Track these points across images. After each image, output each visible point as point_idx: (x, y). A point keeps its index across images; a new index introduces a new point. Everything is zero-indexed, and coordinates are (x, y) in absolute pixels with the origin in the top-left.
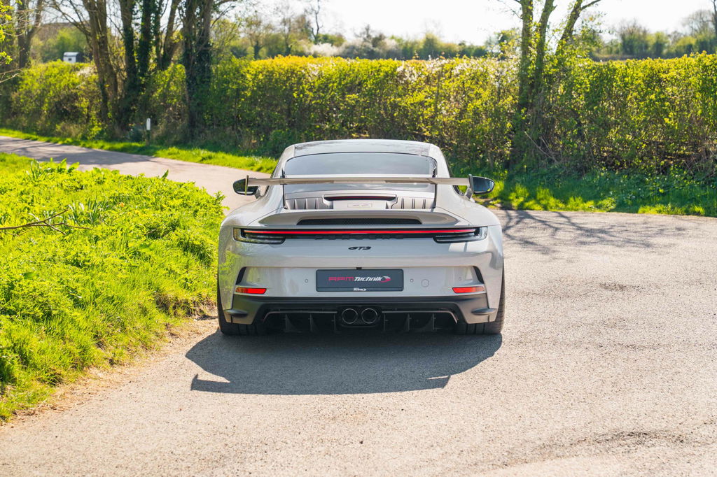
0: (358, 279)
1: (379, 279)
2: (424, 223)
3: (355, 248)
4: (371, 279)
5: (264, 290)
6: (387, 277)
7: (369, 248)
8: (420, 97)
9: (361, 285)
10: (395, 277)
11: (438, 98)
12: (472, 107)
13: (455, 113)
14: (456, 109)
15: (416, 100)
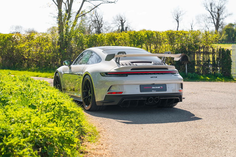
0: (153, 88)
1: (159, 87)
2: (169, 69)
3: (152, 77)
4: (157, 87)
5: (122, 93)
6: (162, 87)
7: (156, 77)
9: (154, 89)
10: (164, 87)
11: (30, 46)
12: (45, 48)
13: (38, 50)
14: (39, 49)
15: (22, 46)
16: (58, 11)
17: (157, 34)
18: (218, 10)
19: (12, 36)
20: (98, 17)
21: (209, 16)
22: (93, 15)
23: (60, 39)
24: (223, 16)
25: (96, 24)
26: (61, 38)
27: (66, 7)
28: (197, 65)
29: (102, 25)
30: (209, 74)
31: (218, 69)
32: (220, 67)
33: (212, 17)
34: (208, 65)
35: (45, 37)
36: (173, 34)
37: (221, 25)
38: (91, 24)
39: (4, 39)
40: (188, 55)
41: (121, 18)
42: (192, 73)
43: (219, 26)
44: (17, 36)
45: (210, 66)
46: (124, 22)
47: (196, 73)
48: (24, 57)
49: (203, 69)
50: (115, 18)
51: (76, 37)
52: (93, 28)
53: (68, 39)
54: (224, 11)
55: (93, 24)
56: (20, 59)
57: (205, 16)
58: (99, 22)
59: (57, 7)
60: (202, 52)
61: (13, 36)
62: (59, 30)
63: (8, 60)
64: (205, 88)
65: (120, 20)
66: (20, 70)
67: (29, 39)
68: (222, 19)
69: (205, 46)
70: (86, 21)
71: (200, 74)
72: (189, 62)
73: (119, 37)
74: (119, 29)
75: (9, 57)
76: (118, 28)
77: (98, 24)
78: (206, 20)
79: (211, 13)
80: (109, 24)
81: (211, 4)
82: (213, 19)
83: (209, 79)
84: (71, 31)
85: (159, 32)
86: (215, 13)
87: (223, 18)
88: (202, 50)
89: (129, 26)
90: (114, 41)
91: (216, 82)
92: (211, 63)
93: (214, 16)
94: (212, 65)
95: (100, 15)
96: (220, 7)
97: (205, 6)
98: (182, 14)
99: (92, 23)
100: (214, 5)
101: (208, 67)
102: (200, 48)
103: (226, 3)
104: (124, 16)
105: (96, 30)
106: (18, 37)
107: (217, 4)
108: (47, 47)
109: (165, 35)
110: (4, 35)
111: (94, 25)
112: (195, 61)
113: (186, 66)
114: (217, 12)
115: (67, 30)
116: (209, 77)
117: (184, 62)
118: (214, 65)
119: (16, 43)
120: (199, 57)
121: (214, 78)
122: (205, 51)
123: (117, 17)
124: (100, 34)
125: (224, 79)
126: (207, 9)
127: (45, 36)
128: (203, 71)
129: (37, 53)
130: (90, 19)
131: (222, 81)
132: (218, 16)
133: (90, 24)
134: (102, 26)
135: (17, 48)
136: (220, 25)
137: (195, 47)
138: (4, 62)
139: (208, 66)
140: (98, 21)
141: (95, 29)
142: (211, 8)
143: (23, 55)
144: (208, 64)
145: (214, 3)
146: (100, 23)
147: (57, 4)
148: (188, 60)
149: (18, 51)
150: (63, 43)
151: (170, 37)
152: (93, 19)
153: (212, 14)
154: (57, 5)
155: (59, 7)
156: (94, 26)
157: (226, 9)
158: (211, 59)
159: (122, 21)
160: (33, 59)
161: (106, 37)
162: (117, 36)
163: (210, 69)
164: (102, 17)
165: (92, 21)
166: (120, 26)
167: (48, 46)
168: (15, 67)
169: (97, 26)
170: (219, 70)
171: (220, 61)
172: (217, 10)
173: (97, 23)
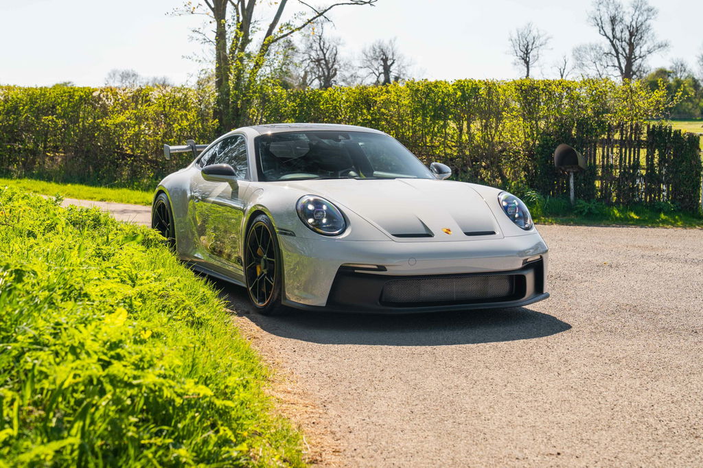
8: (121, 118)
11: (139, 119)
12: (179, 127)
13: (161, 133)
14: (161, 130)
15: (117, 122)
16: (214, 25)
17: (490, 88)
18: (631, 34)
19: (91, 93)
20: (325, 51)
21: (606, 50)
22: (314, 44)
23: (218, 102)
24: (642, 50)
25: (321, 69)
26: (223, 100)
27: (238, 14)
28: (601, 179)
29: (336, 70)
30: (636, 203)
31: (664, 191)
32: (667, 184)
33: (613, 52)
34: (633, 178)
35: (179, 95)
36: (536, 88)
37: (637, 73)
38: (308, 69)
39: (70, 102)
40: (577, 150)
41: (384, 54)
42: (589, 201)
43: (633, 75)
44: (105, 93)
45: (638, 181)
46: (391, 65)
47: (598, 200)
48: (122, 149)
49: (620, 190)
50: (369, 55)
51: (265, 95)
52: (313, 78)
53: (243, 101)
54: (645, 38)
55: (313, 68)
56: (111, 155)
57: (598, 48)
58: (327, 63)
59: (212, 13)
60: (616, 141)
61: (94, 94)
62: (217, 77)
63: (81, 159)
64: (634, 246)
65: (382, 59)
66: (111, 187)
67: (137, 102)
68: (640, 57)
69: (626, 123)
70: (297, 60)
71: (610, 204)
72: (580, 169)
73: (382, 97)
74: (378, 81)
75: (83, 151)
76: (376, 80)
77: (326, 68)
78: (600, 60)
79: (612, 42)
80: (353, 69)
81: (613, 20)
82: (617, 57)
83: (635, 217)
84: (250, 81)
85: (494, 84)
86: (624, 43)
87: (642, 55)
88: (617, 136)
89: (404, 74)
90: (369, 109)
91: (658, 226)
92: (644, 172)
93: (620, 50)
94: (644, 178)
95: (331, 47)
96: (635, 26)
97: (598, 25)
98: (537, 43)
99: (312, 65)
100: (621, 20)
101: (633, 185)
102: (611, 129)
103: (653, 17)
104: (390, 47)
105: (321, 84)
106: (107, 95)
107: (627, 20)
108: (185, 123)
109: (512, 93)
110: (72, 90)
111: (315, 70)
112: (595, 166)
113: (572, 181)
114: (627, 40)
115: (238, 77)
116: (637, 214)
117: (566, 169)
118: (651, 177)
119: (103, 112)
120: (608, 155)
121: (650, 214)
122: (626, 137)
123: (374, 50)
124: (329, 89)
125: (680, 217)
126: (602, 32)
127: (181, 95)
128: (617, 196)
129: (158, 141)
130: (306, 56)
131: (674, 225)
132: (629, 49)
133: (306, 68)
134: (335, 74)
135: (104, 125)
136: (634, 73)
137: (599, 125)
138: (69, 163)
139: (634, 182)
140: (326, 61)
141: (317, 81)
142: (613, 30)
143: (119, 145)
144: (633, 174)
145: (621, 15)
146: (330, 66)
147: (213, 6)
148: (576, 162)
149: (107, 133)
150: (229, 113)
151: (525, 98)
152: (313, 54)
153: (613, 45)
154: (212, 9)
155: (219, 13)
156: (315, 73)
157: (650, 33)
158: (643, 162)
159: (385, 60)
160: (146, 156)
161: (344, 98)
162: (376, 94)
163: (638, 190)
164: (335, 52)
165: (312, 61)
166: (380, 74)
167: (188, 120)
168: (98, 176)
169: (324, 73)
170: (665, 194)
171: (667, 168)
172: (628, 33)
173: (324, 67)
